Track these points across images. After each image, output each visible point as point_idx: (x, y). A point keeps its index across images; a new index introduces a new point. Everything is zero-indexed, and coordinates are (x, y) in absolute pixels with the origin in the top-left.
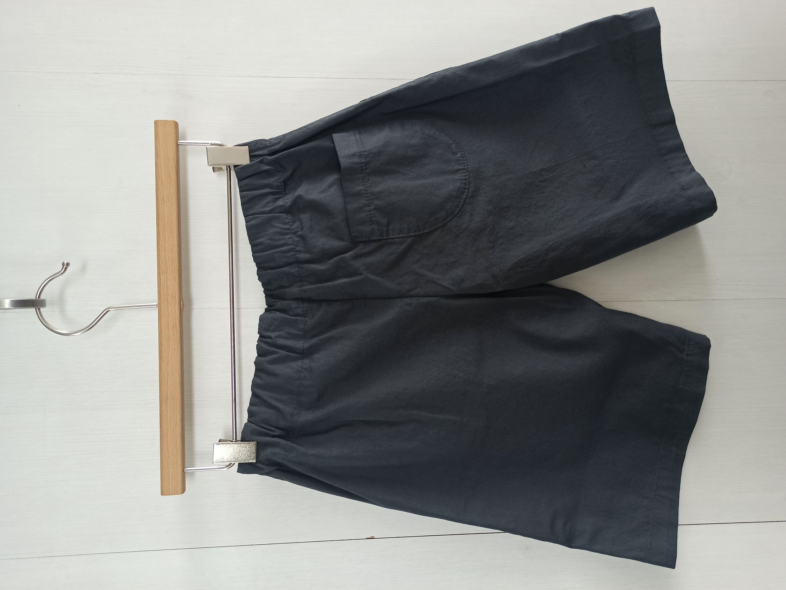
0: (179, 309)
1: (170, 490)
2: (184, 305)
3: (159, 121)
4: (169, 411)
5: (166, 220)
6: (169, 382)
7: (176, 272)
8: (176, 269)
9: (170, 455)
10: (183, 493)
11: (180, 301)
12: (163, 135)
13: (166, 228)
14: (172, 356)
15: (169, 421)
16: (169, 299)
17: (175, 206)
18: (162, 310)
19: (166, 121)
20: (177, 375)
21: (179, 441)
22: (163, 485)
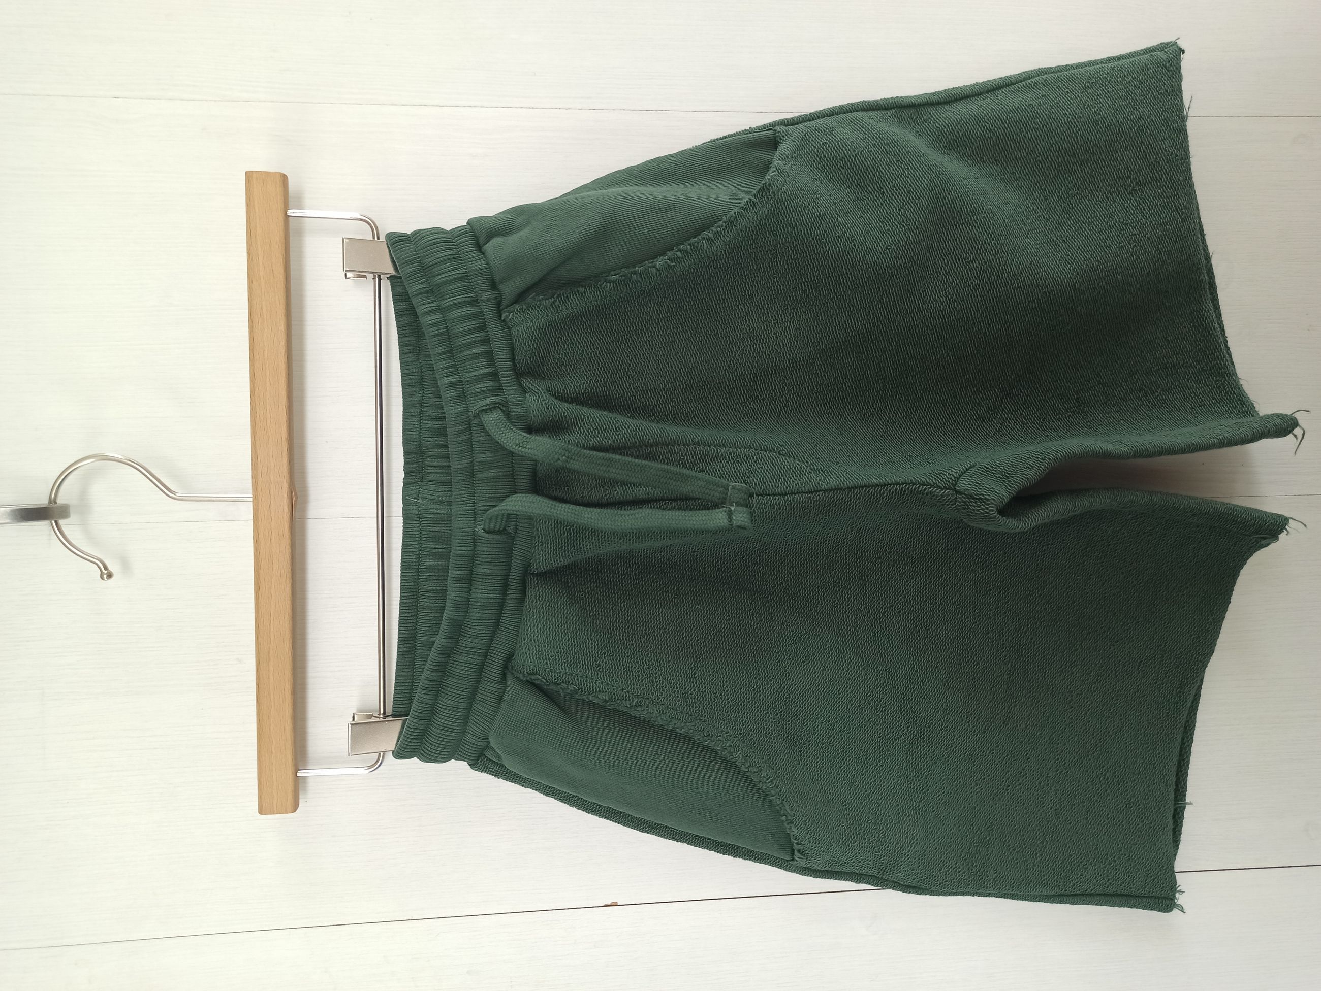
0: (290, 506)
1: (275, 806)
2: (297, 498)
3: (254, 173)
4: (271, 677)
5: (266, 353)
6: (272, 630)
7: (283, 443)
8: (284, 439)
9: (273, 750)
10: (295, 811)
11: (292, 493)
12: (261, 198)
13: (267, 366)
14: (277, 587)
15: (272, 694)
16: (272, 491)
17: (282, 327)
18: (260, 507)
19: (267, 174)
20: (286, 618)
21: (288, 726)
22: (263, 797)
